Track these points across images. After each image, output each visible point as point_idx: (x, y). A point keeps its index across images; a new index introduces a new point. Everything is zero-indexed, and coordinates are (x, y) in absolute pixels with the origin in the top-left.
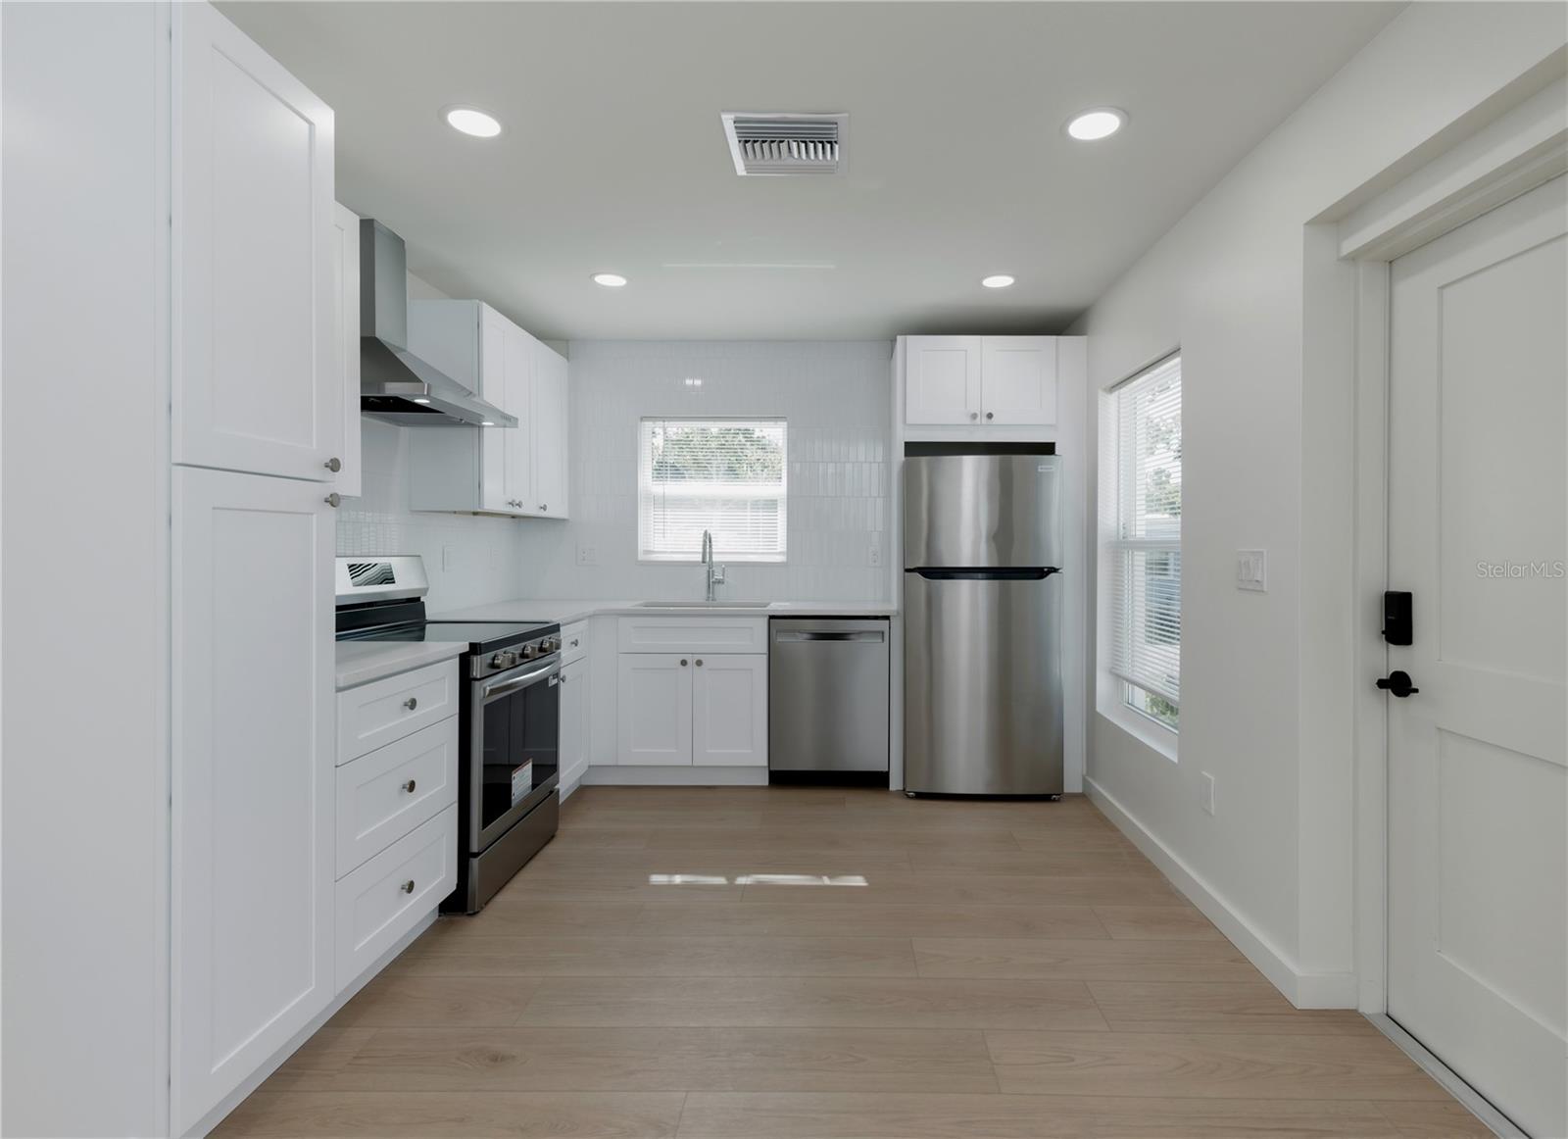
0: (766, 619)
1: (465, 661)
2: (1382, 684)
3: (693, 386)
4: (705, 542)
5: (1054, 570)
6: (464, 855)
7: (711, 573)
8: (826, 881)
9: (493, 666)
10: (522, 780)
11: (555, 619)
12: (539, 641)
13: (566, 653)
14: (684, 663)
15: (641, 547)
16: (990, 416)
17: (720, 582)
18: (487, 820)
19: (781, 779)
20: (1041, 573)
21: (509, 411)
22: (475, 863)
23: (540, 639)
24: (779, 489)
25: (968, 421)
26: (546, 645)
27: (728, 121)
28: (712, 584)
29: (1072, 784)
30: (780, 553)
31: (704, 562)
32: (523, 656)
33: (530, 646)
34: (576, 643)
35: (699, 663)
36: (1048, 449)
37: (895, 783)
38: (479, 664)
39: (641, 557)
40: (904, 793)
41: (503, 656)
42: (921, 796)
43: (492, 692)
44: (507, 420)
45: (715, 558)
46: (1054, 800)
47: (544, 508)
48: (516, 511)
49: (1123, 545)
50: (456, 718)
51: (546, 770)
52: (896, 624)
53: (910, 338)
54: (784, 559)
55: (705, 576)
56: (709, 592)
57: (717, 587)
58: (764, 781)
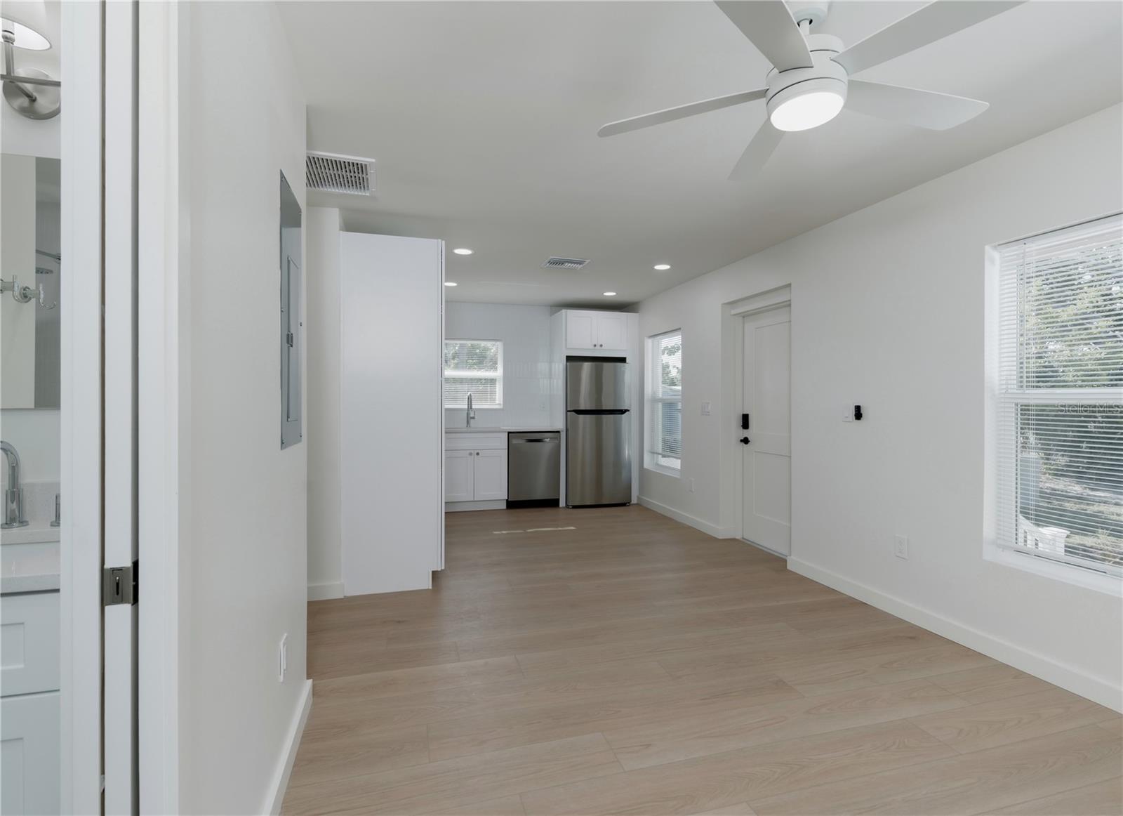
0: (507, 434)
2: (741, 441)
5: (628, 410)
7: (468, 414)
16: (601, 346)
17: (473, 418)
19: (512, 505)
20: (623, 412)
24: (498, 373)
25: (593, 347)
28: (469, 419)
29: (634, 500)
30: (499, 404)
31: (467, 409)
35: (478, 454)
36: (623, 360)
37: (562, 503)
40: (567, 507)
42: (575, 507)
45: (472, 407)
46: (628, 506)
49: (655, 400)
52: (563, 435)
53: (569, 311)
54: (501, 407)
55: (466, 415)
56: (468, 422)
57: (472, 421)
58: (504, 506)
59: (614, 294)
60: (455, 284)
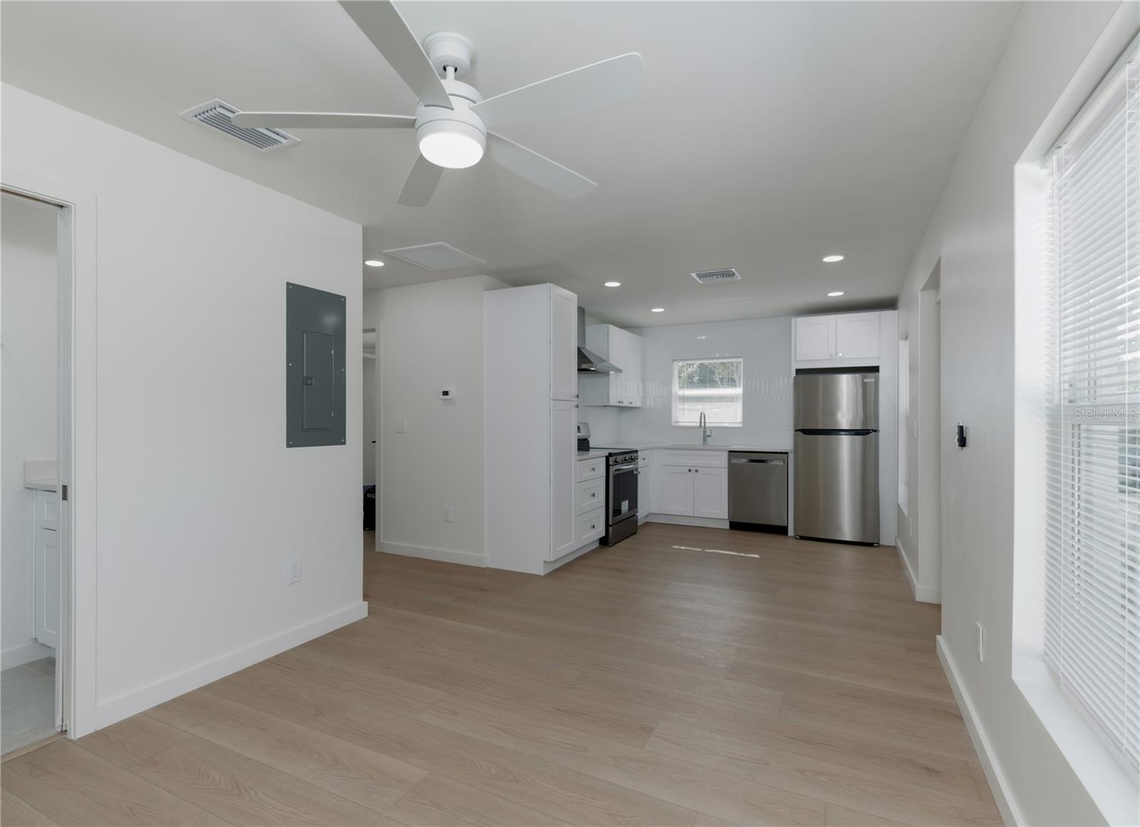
0: (727, 452)
1: (607, 458)
3: (702, 339)
4: (701, 417)
5: (874, 431)
6: (607, 526)
7: (705, 432)
8: (742, 554)
9: (616, 462)
10: (625, 506)
11: (636, 448)
12: (630, 455)
13: (640, 462)
14: (690, 470)
15: (674, 419)
17: (709, 436)
18: (614, 516)
19: (735, 526)
20: (865, 432)
21: (620, 368)
22: (611, 528)
23: (631, 455)
24: (738, 391)
25: (829, 357)
26: (633, 457)
27: (694, 275)
28: (705, 437)
29: (886, 541)
30: (740, 423)
31: (700, 426)
32: (625, 460)
33: (628, 456)
34: (644, 459)
35: (697, 471)
36: (875, 369)
37: (790, 532)
38: (611, 460)
39: (673, 424)
40: (795, 537)
41: (620, 458)
42: (803, 538)
43: (616, 470)
44: (619, 371)
45: (707, 425)
46: (875, 546)
47: (631, 403)
48: (621, 405)
50: (605, 478)
51: (633, 505)
52: (791, 457)
53: (798, 319)
54: (740, 425)
55: (702, 433)
56: (705, 440)
57: (708, 438)
58: (727, 526)
59: (842, 293)
60: (662, 310)
